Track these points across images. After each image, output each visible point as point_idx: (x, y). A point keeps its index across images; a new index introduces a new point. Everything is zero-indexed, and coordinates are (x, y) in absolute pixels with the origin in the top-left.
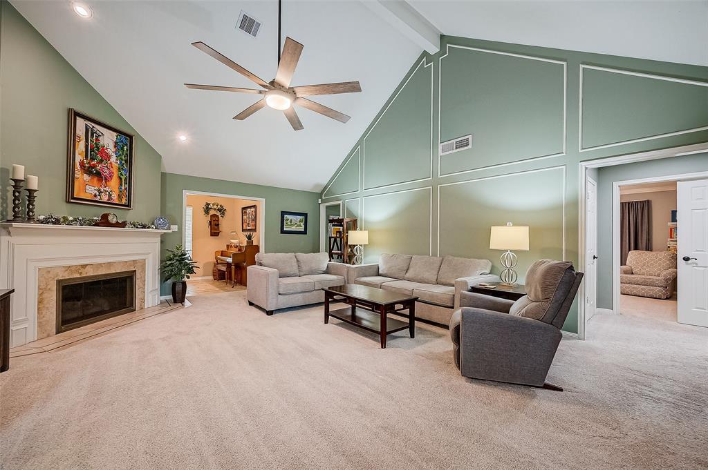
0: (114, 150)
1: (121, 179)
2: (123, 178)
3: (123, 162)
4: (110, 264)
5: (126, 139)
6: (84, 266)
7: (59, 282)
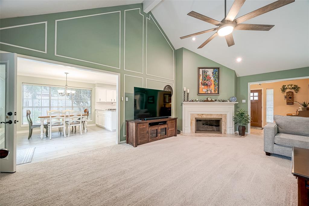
0: (212, 75)
1: (215, 85)
2: (216, 84)
3: (216, 78)
4: (211, 115)
5: (217, 70)
6: (203, 114)
7: (196, 118)
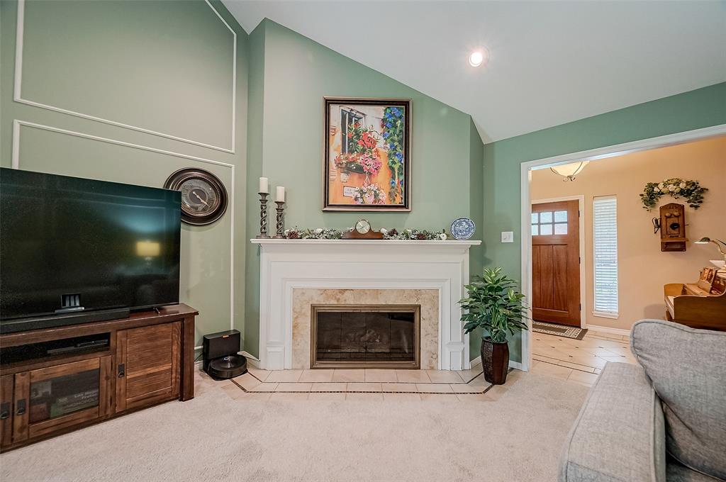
0: (380, 130)
1: (392, 169)
2: (396, 167)
3: (396, 144)
4: (377, 292)
5: (400, 109)
6: (343, 291)
7: (313, 307)
